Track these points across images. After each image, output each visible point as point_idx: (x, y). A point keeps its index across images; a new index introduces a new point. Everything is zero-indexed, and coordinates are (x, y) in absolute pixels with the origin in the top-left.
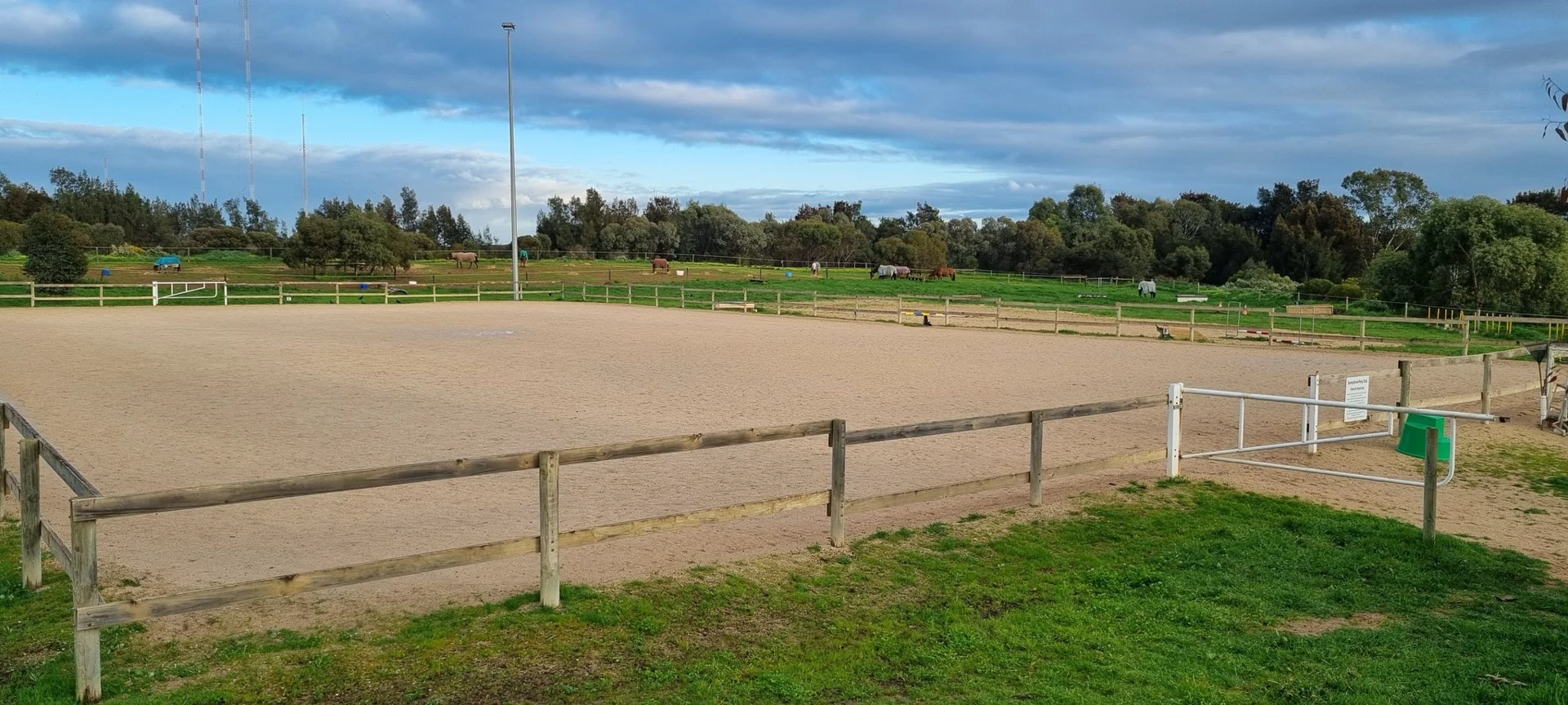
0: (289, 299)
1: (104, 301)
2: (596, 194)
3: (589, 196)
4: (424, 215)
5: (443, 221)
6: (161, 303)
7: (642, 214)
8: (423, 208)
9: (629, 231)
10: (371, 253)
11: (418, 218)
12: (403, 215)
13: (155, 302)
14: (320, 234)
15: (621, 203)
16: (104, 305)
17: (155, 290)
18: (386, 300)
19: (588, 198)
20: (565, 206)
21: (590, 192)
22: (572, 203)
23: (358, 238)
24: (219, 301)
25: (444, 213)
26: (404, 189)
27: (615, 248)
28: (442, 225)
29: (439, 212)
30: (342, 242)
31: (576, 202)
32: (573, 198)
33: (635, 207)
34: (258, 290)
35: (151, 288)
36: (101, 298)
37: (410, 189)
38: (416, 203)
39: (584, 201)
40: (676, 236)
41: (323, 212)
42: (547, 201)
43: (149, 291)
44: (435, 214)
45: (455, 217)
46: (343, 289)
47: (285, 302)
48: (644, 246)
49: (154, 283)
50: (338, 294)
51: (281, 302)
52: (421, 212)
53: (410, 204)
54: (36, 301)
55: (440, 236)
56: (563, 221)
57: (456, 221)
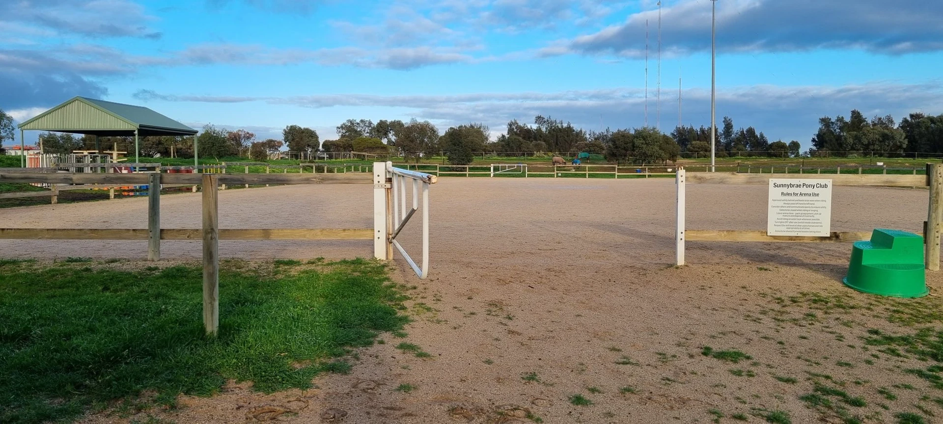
0: (560, 175)
1: (469, 174)
2: (859, 113)
3: (852, 115)
4: (737, 133)
5: (750, 137)
6: (494, 176)
7: (898, 126)
8: (736, 129)
9: (864, 137)
10: (650, 152)
11: (733, 135)
12: (724, 134)
13: (492, 175)
14: (622, 142)
15: (880, 119)
16: (469, 176)
17: (492, 169)
18: (616, 176)
19: (852, 117)
20: (833, 123)
21: (854, 112)
22: (838, 120)
23: (642, 144)
24: (523, 175)
25: (751, 131)
26: (725, 118)
27: (853, 149)
28: (749, 140)
29: (747, 131)
30: (633, 146)
31: (840, 120)
32: (838, 117)
33: (892, 122)
34: (541, 169)
35: (490, 167)
36: (467, 173)
37: (729, 118)
38: (732, 126)
39: (848, 119)
40: (904, 139)
41: (675, 134)
42: (818, 120)
43: (489, 169)
44: (745, 133)
45: (758, 133)
46: (590, 169)
47: (558, 176)
48: (876, 147)
49: (492, 165)
50: (587, 173)
51: (555, 176)
52: (735, 132)
53: (728, 126)
54: (439, 174)
55: (748, 146)
56: (832, 133)
57: (759, 137)
